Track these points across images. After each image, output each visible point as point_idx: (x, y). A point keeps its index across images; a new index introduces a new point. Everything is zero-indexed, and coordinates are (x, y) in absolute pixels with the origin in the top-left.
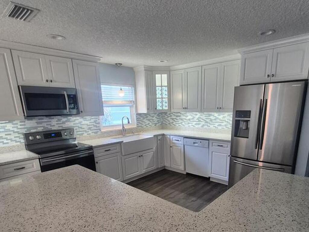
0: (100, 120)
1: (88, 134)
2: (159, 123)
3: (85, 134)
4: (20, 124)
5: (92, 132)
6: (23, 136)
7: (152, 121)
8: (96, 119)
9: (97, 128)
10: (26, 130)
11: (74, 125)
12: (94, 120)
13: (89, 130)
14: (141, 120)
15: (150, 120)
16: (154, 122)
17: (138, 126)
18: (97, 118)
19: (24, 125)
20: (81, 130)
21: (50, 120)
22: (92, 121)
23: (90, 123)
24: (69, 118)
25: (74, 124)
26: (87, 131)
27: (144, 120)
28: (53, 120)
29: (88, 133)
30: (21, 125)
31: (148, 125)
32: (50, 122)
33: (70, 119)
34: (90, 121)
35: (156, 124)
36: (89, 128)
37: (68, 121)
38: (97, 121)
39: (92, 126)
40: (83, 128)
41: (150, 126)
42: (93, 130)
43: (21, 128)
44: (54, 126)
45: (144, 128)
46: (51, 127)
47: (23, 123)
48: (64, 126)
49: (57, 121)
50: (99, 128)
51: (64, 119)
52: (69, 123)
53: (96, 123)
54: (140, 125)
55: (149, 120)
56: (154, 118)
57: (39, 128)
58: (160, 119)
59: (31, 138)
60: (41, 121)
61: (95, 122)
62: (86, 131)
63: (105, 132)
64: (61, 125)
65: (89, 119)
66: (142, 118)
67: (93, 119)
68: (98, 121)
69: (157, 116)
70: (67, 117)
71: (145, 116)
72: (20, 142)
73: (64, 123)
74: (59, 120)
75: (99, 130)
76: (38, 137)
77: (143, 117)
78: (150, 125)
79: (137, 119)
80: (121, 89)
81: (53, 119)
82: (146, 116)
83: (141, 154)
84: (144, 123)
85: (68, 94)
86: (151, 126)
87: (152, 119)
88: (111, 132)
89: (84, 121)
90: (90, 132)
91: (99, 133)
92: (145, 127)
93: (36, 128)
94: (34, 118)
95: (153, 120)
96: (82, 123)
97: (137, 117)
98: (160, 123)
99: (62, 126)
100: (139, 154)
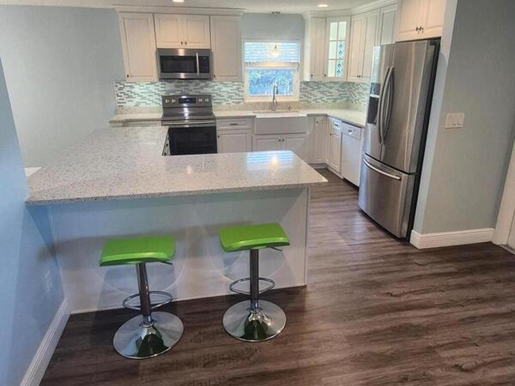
0: (244, 88)
1: (227, 104)
2: (342, 98)
3: (224, 104)
4: (160, 86)
5: (233, 102)
6: (161, 99)
7: (328, 94)
8: (240, 87)
9: (240, 97)
10: (165, 92)
11: (213, 92)
12: (237, 86)
13: (229, 99)
14: (308, 92)
15: (325, 93)
16: (332, 96)
17: (301, 99)
18: (241, 85)
19: (164, 87)
20: (220, 98)
21: (189, 84)
22: (235, 87)
23: (232, 90)
24: (208, 82)
25: (212, 90)
26: (227, 99)
27: (313, 92)
28: (192, 84)
29: (228, 102)
30: (162, 87)
31: (320, 100)
32: (188, 86)
33: (209, 84)
34: (232, 88)
35: (335, 100)
36: (230, 96)
37: (206, 86)
38: (240, 88)
39: (234, 94)
40: (223, 96)
41: (323, 102)
42: (234, 99)
43: (161, 91)
44: (191, 90)
45: (313, 104)
46: (188, 92)
47: (163, 86)
48: (202, 92)
49: (195, 86)
50: (243, 98)
51: (202, 84)
52: (207, 89)
53: (239, 91)
54: (305, 98)
55: (322, 92)
56: (333, 90)
57: (177, 92)
58: (345, 93)
59: (167, 101)
60: (179, 84)
61: (238, 89)
62: (225, 100)
63: (250, 104)
64: (198, 90)
65: (231, 85)
66: (311, 89)
67: (235, 85)
68: (242, 88)
69: (340, 87)
70: (205, 82)
71: (315, 86)
72: (159, 104)
73: (202, 88)
74: (197, 84)
75: (242, 101)
76: (173, 101)
77: (312, 87)
78: (324, 100)
79: (301, 89)
80: (276, 47)
81: (191, 82)
82: (317, 86)
83: (284, 137)
84: (312, 96)
85: (200, 55)
86: (327, 102)
87: (328, 91)
88: (258, 103)
89: (225, 87)
90: (231, 101)
91: (241, 104)
92: (314, 102)
93: (174, 91)
94: (174, 81)
95: (331, 93)
96: (222, 90)
97: (301, 86)
98: (345, 99)
99: (199, 92)
100: (279, 137)
